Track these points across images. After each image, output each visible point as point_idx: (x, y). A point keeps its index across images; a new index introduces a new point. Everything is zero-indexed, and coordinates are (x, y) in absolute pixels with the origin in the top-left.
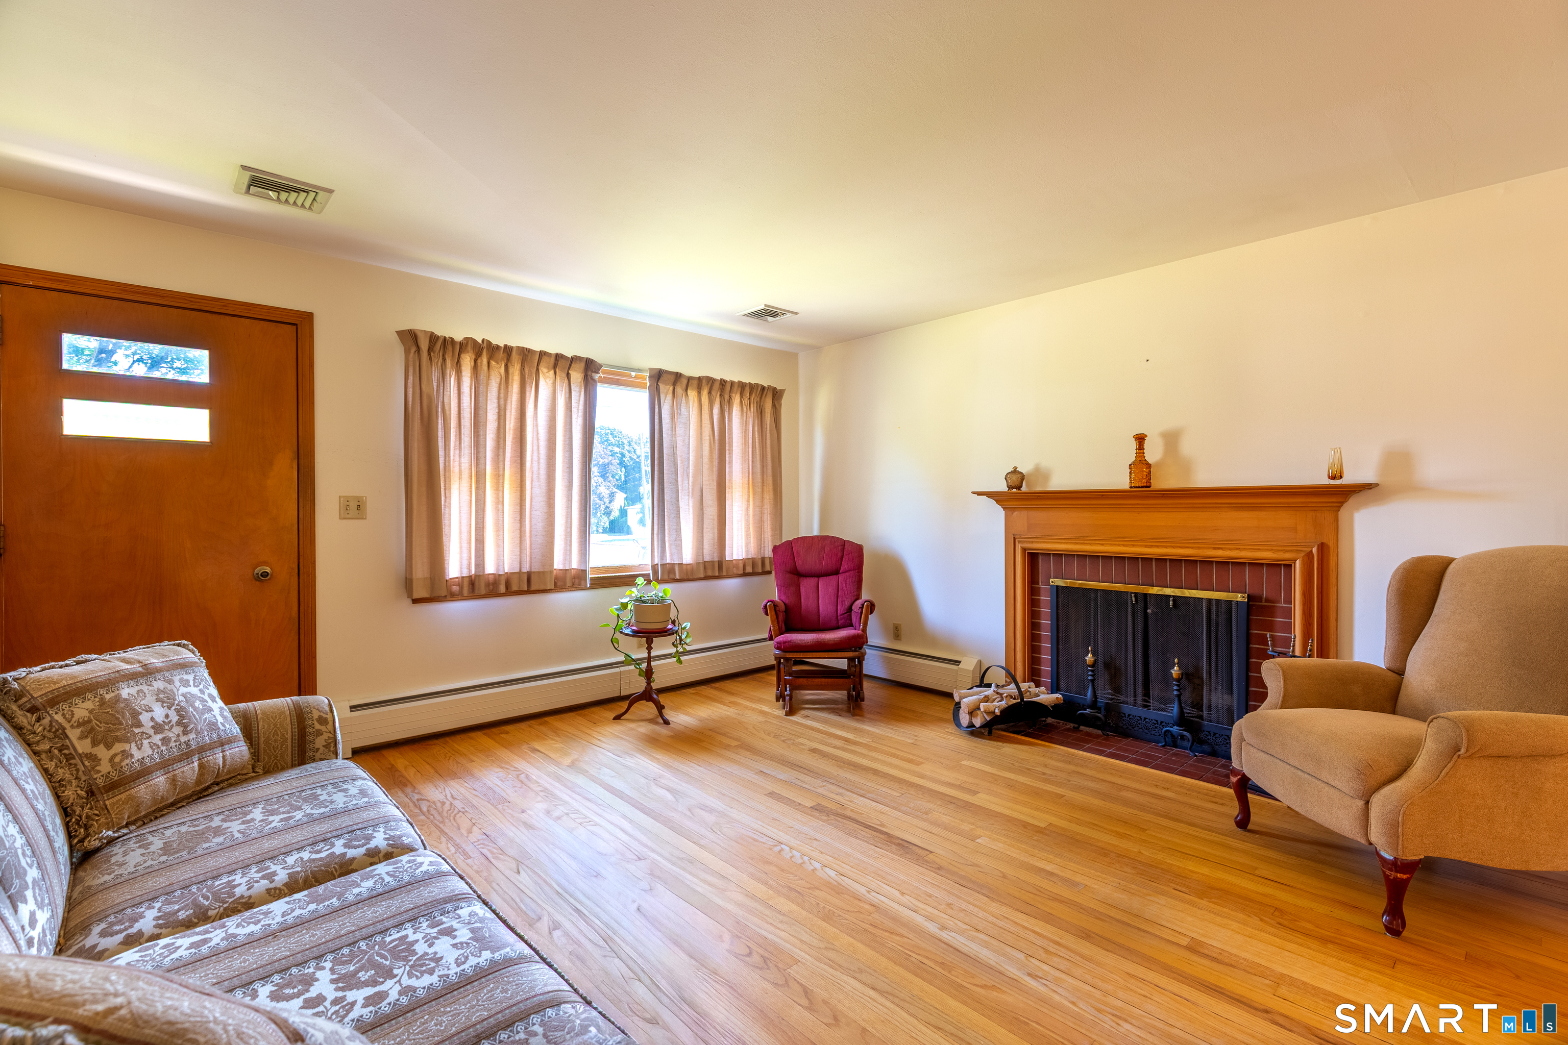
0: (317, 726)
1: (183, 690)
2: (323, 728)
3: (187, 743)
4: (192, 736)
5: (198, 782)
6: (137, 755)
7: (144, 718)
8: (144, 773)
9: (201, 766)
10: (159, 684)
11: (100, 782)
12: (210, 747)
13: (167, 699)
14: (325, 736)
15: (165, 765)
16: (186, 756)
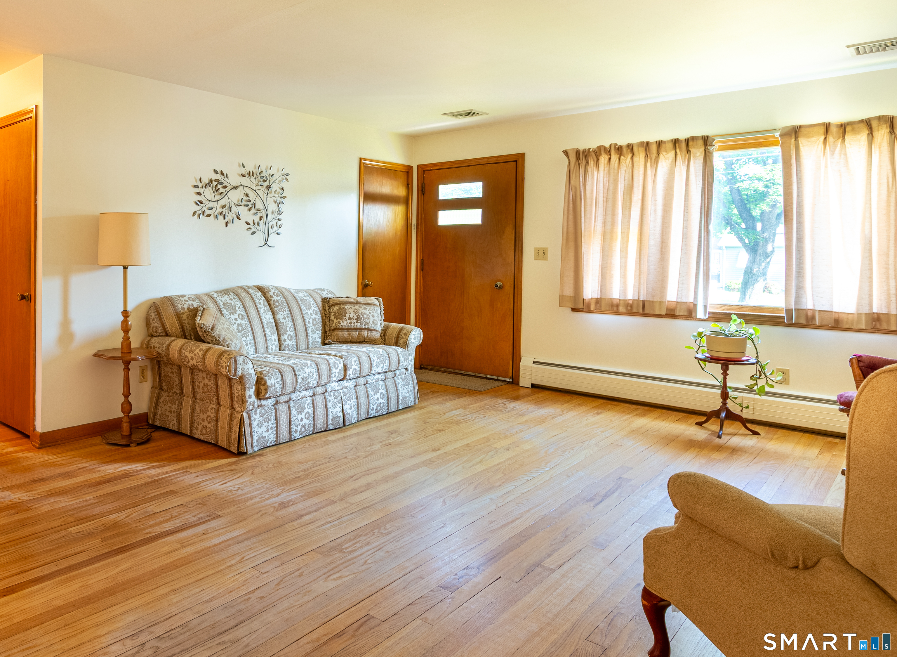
0: (403, 335)
1: (363, 311)
2: (404, 337)
3: (357, 326)
4: (359, 324)
5: (358, 338)
6: (342, 324)
7: (347, 315)
8: (342, 329)
9: (359, 334)
10: (357, 307)
11: (332, 328)
12: (364, 329)
13: (355, 312)
14: (404, 339)
15: (348, 329)
16: (355, 329)
